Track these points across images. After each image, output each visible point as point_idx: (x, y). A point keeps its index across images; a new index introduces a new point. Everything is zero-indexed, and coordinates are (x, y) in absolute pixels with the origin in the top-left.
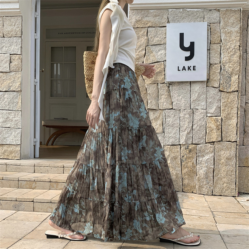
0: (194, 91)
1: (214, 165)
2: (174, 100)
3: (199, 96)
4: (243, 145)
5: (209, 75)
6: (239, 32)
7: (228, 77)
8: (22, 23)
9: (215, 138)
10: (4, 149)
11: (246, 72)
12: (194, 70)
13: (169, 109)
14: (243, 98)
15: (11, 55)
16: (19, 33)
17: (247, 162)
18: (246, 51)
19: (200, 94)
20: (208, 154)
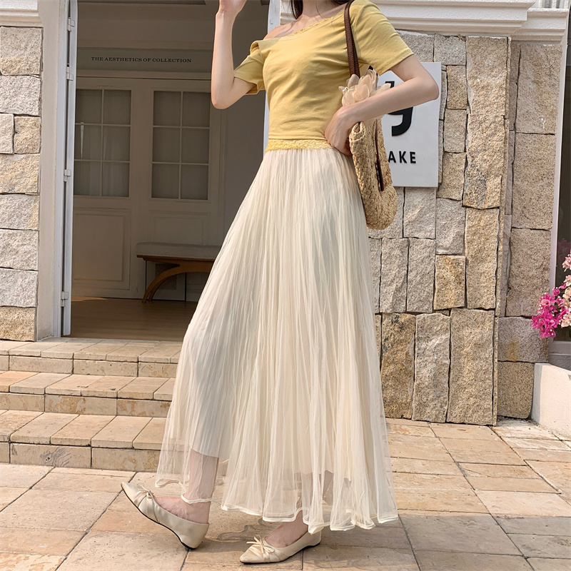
0: (412, 205)
1: (450, 358)
3: (422, 213)
4: (506, 316)
5: (442, 176)
6: (504, 86)
7: (480, 180)
8: (42, 45)
9: (453, 302)
11: (514, 172)
12: (412, 162)
14: (507, 218)
15: (16, 117)
16: (36, 67)
17: (513, 351)
18: (515, 127)
19: (424, 210)
20: (438, 335)
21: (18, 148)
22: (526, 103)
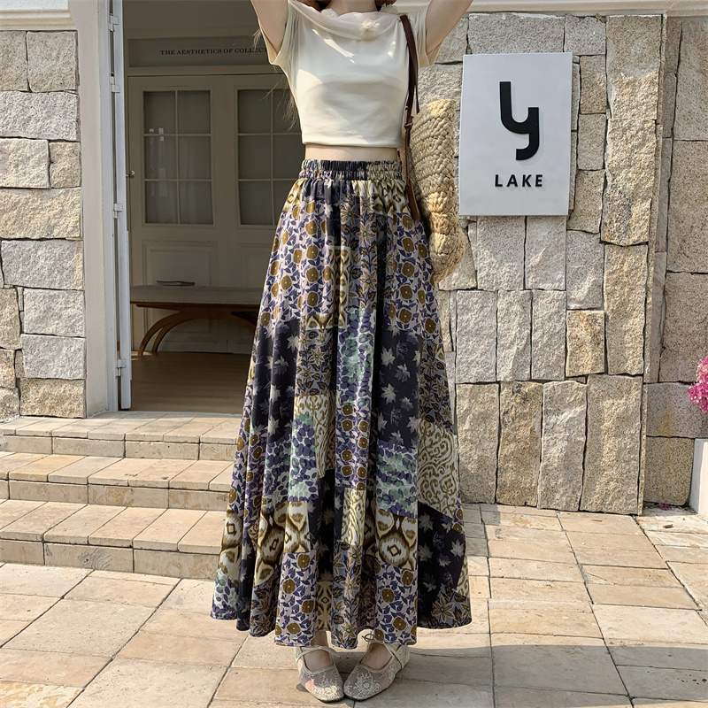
0: (535, 241)
1: (586, 435)
2: (481, 265)
3: (547, 256)
4: (659, 382)
5: (574, 201)
6: (657, 80)
7: (623, 205)
8: (76, 52)
9: (589, 366)
10: (41, 391)
11: (671, 191)
12: (537, 185)
13: (467, 289)
14: (660, 257)
15: (51, 144)
16: (71, 81)
17: (667, 425)
18: (673, 133)
19: (550, 250)
20: (571, 408)
21: (55, 181)
22: (688, 101)
